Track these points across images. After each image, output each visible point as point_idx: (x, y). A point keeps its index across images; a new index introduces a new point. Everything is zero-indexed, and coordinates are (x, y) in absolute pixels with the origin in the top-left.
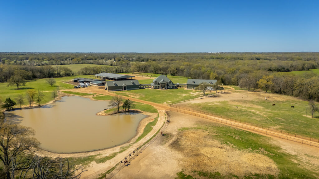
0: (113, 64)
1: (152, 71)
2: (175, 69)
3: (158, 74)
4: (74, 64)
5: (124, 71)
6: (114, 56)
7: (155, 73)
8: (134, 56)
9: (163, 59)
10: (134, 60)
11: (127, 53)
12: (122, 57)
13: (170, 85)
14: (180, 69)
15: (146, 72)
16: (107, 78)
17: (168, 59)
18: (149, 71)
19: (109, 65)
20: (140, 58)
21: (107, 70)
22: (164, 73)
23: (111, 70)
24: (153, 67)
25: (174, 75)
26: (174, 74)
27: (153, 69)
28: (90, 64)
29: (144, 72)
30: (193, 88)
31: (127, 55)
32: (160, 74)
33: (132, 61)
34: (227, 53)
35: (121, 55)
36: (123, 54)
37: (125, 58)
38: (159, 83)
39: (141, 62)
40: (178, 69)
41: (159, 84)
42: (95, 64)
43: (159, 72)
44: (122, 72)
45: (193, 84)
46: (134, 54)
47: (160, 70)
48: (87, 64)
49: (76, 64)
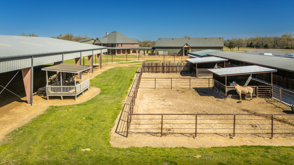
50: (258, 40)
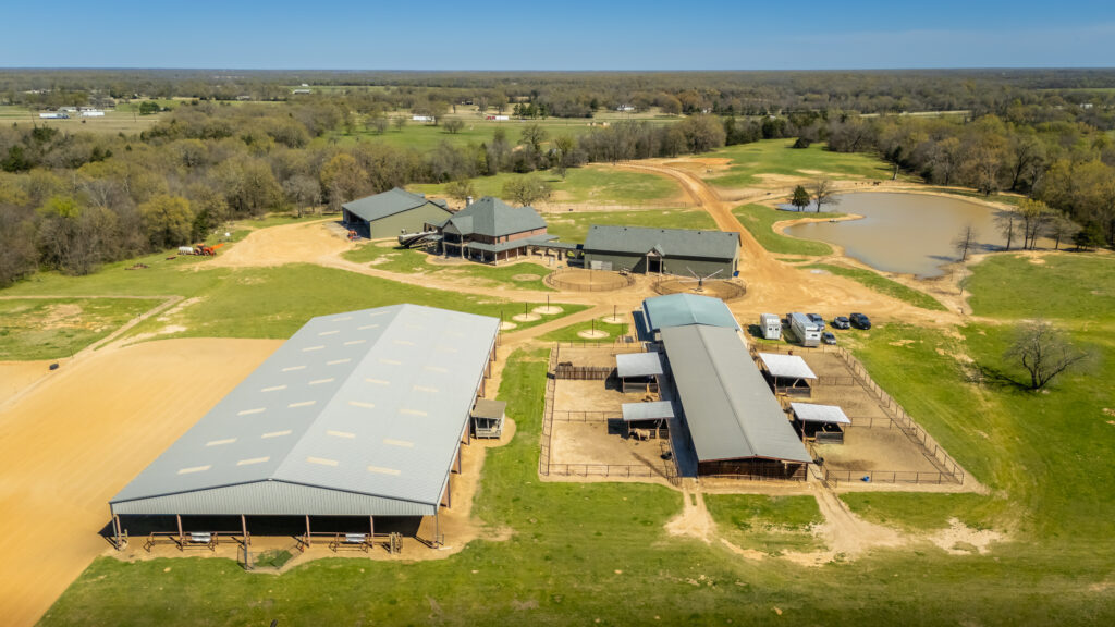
50: (915, 145)
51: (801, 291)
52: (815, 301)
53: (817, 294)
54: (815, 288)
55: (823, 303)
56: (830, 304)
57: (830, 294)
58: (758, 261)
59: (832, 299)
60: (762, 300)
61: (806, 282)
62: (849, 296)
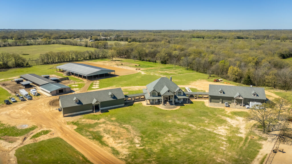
0: (88, 45)
1: (136, 57)
2: (167, 55)
3: (143, 60)
4: (44, 44)
5: (100, 56)
6: (92, 34)
7: (140, 60)
8: (112, 34)
9: (144, 38)
10: (112, 39)
11: (105, 31)
12: (99, 36)
13: (179, 97)
14: (173, 54)
15: (128, 57)
16: (73, 74)
17: (149, 38)
18: (132, 57)
19: (84, 45)
20: (119, 36)
21: (77, 56)
22: (152, 59)
23: (83, 56)
24: (136, 51)
25: (165, 64)
26: (165, 61)
27: (137, 55)
28: (62, 44)
29: (125, 58)
30: (221, 103)
31: (105, 32)
32: (147, 61)
33: (110, 40)
34: (199, 30)
35: (99, 33)
36: (101, 31)
37: (102, 36)
38: (159, 93)
39: (120, 41)
40: (170, 55)
41: (159, 95)
42: (67, 44)
43: (145, 59)
44: (97, 57)
45: (222, 95)
46: (111, 32)
47: (146, 55)
48: (59, 44)
49: (46, 44)
51: (30, 111)
52: (23, 108)
53: (23, 112)
54: (24, 115)
55: (20, 108)
56: (17, 109)
57: (17, 113)
58: (59, 125)
59: (16, 111)
60: (43, 104)
61: (29, 118)
62: (9, 115)
